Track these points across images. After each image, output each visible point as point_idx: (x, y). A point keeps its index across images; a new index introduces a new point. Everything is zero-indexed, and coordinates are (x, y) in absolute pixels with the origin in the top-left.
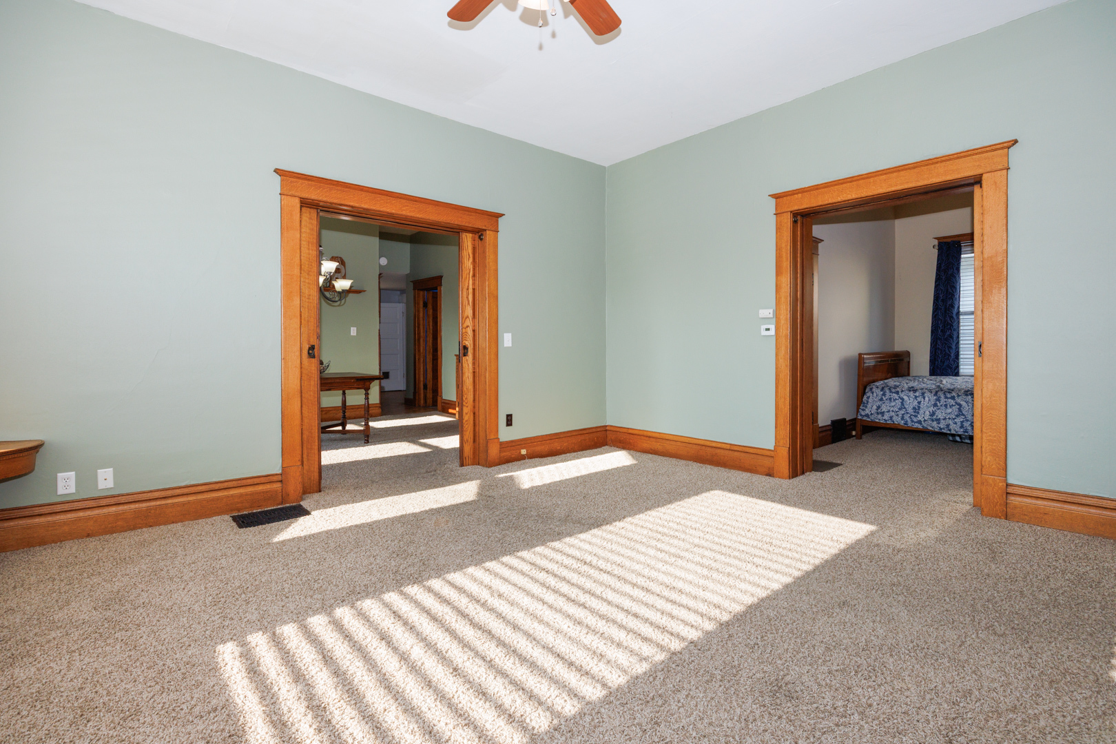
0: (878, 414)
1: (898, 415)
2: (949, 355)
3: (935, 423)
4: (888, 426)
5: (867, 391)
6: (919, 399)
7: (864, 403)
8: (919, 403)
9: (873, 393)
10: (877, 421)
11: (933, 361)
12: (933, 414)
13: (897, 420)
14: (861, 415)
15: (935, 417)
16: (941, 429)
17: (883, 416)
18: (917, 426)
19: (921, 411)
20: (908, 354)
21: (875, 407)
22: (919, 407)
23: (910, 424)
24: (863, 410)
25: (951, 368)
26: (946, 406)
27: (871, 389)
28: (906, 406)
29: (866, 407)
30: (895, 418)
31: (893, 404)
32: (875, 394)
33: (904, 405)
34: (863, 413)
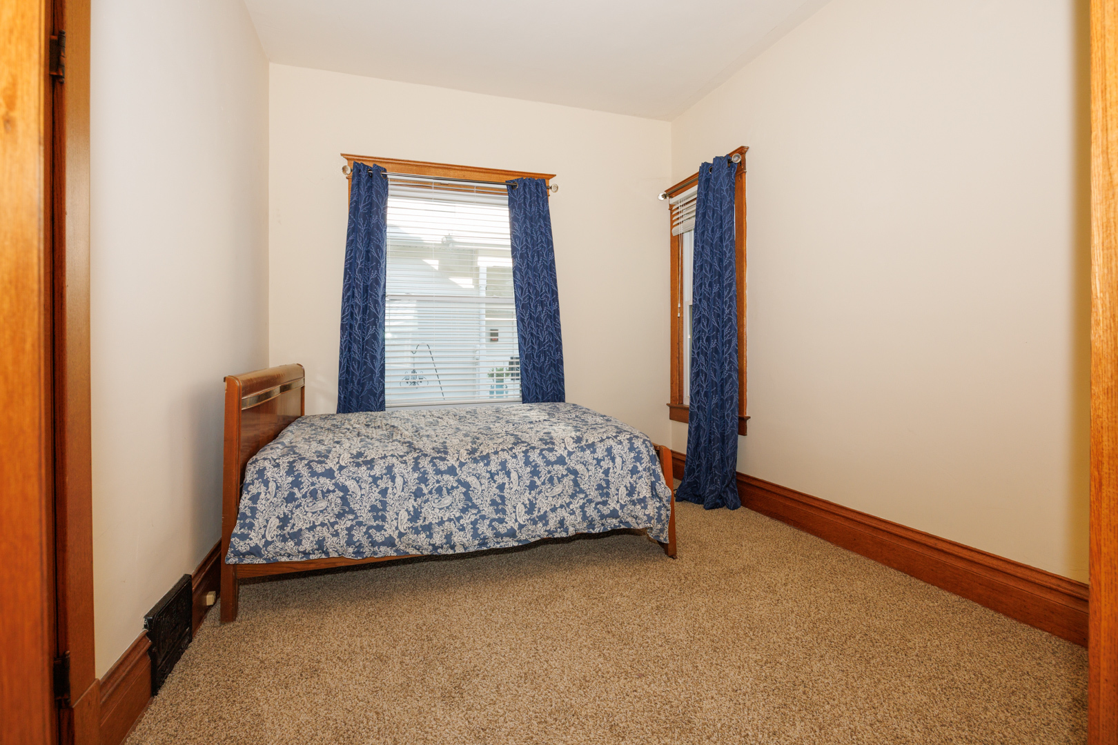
0: (284, 540)
1: (336, 534)
2: (373, 372)
3: (423, 535)
4: (312, 567)
5: (248, 479)
6: (382, 484)
7: (244, 516)
8: (384, 492)
9: (266, 483)
10: (284, 559)
11: (344, 383)
12: (415, 515)
13: (337, 547)
14: (237, 554)
15: (420, 522)
16: (435, 547)
17: (299, 543)
18: (386, 552)
19: (390, 515)
20: (300, 371)
21: (275, 522)
22: (384, 504)
23: (367, 551)
24: (244, 537)
25: (375, 395)
26: (439, 490)
27: (261, 473)
28: (356, 507)
29: (251, 526)
30: (330, 542)
31: (322, 504)
32: (272, 486)
33: (348, 505)
34: (242, 546)
